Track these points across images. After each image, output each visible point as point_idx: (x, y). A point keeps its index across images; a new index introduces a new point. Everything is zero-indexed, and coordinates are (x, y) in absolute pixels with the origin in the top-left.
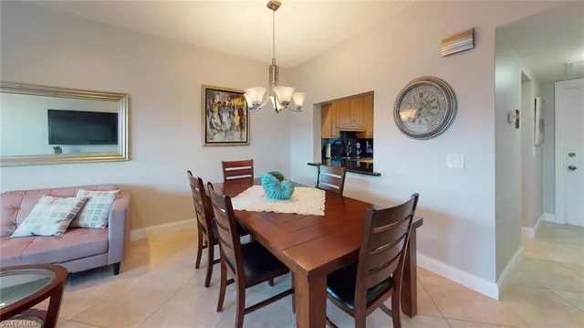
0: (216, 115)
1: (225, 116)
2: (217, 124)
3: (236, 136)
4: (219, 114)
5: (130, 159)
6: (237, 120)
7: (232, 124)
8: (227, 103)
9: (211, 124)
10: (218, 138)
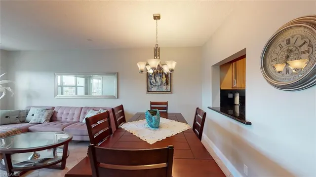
0: (153, 78)
1: (158, 78)
2: (153, 82)
3: (164, 88)
4: (154, 77)
5: (118, 98)
6: (164, 80)
7: (162, 82)
8: (159, 71)
9: (150, 82)
10: (154, 89)
